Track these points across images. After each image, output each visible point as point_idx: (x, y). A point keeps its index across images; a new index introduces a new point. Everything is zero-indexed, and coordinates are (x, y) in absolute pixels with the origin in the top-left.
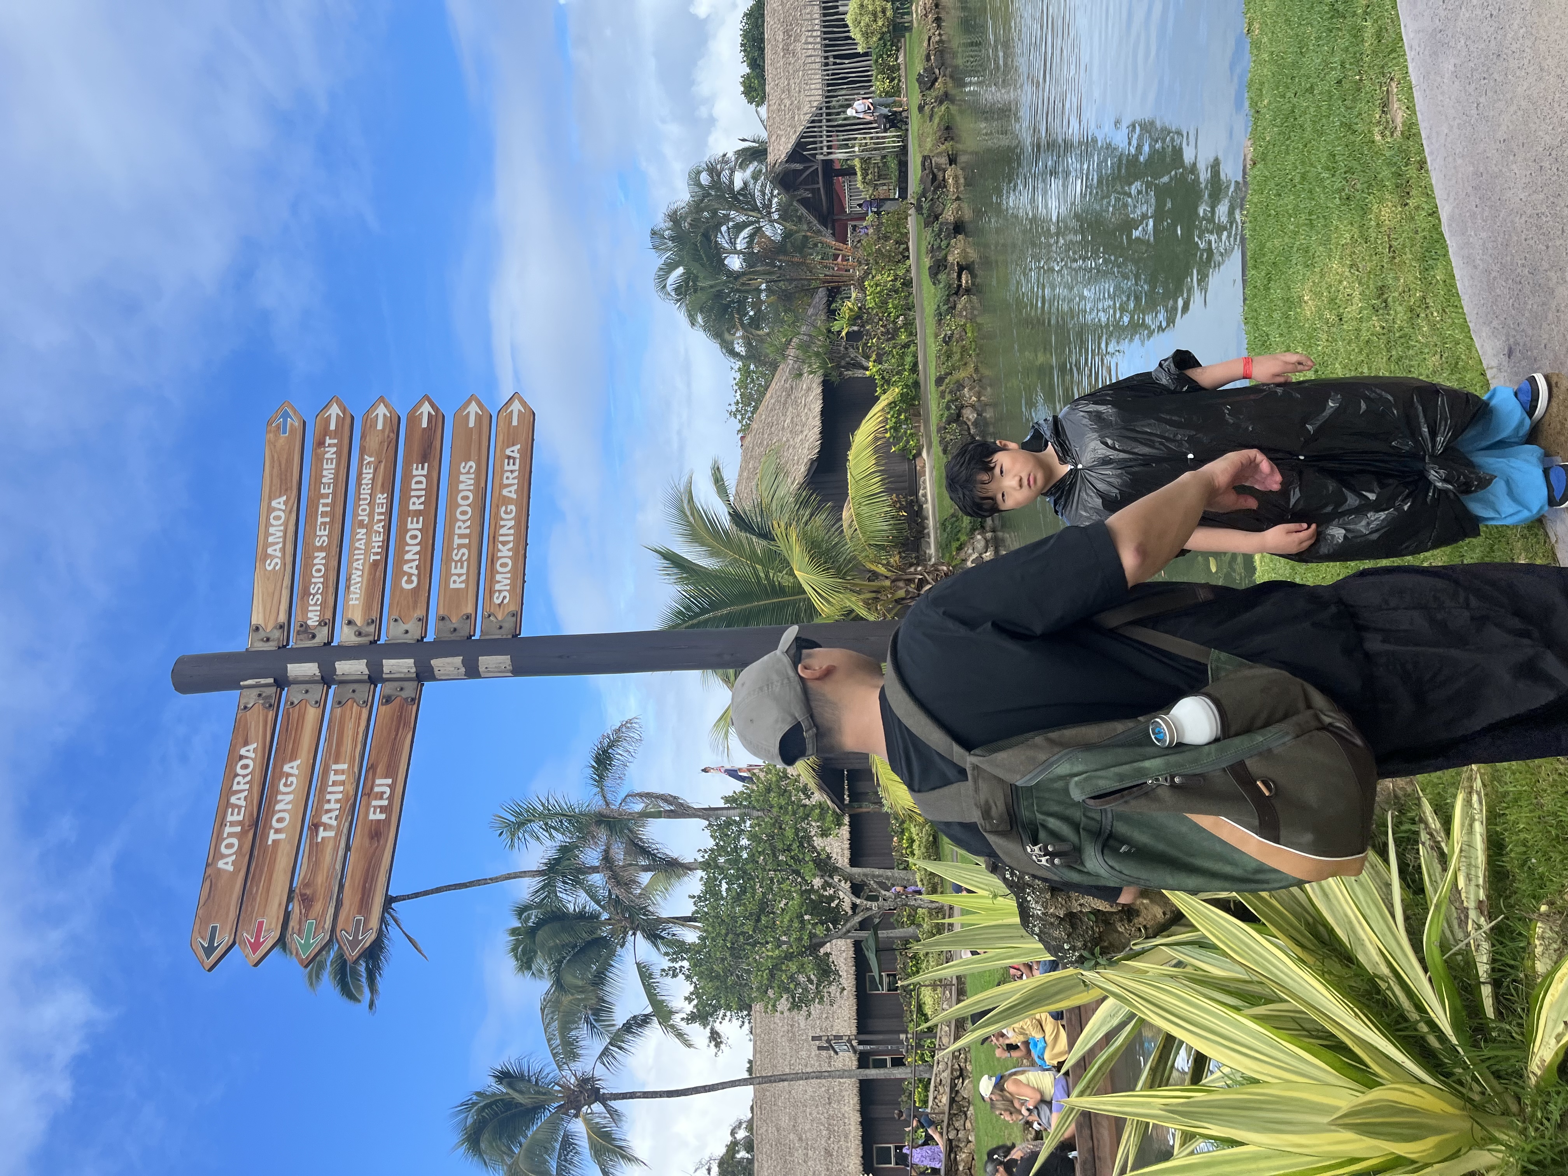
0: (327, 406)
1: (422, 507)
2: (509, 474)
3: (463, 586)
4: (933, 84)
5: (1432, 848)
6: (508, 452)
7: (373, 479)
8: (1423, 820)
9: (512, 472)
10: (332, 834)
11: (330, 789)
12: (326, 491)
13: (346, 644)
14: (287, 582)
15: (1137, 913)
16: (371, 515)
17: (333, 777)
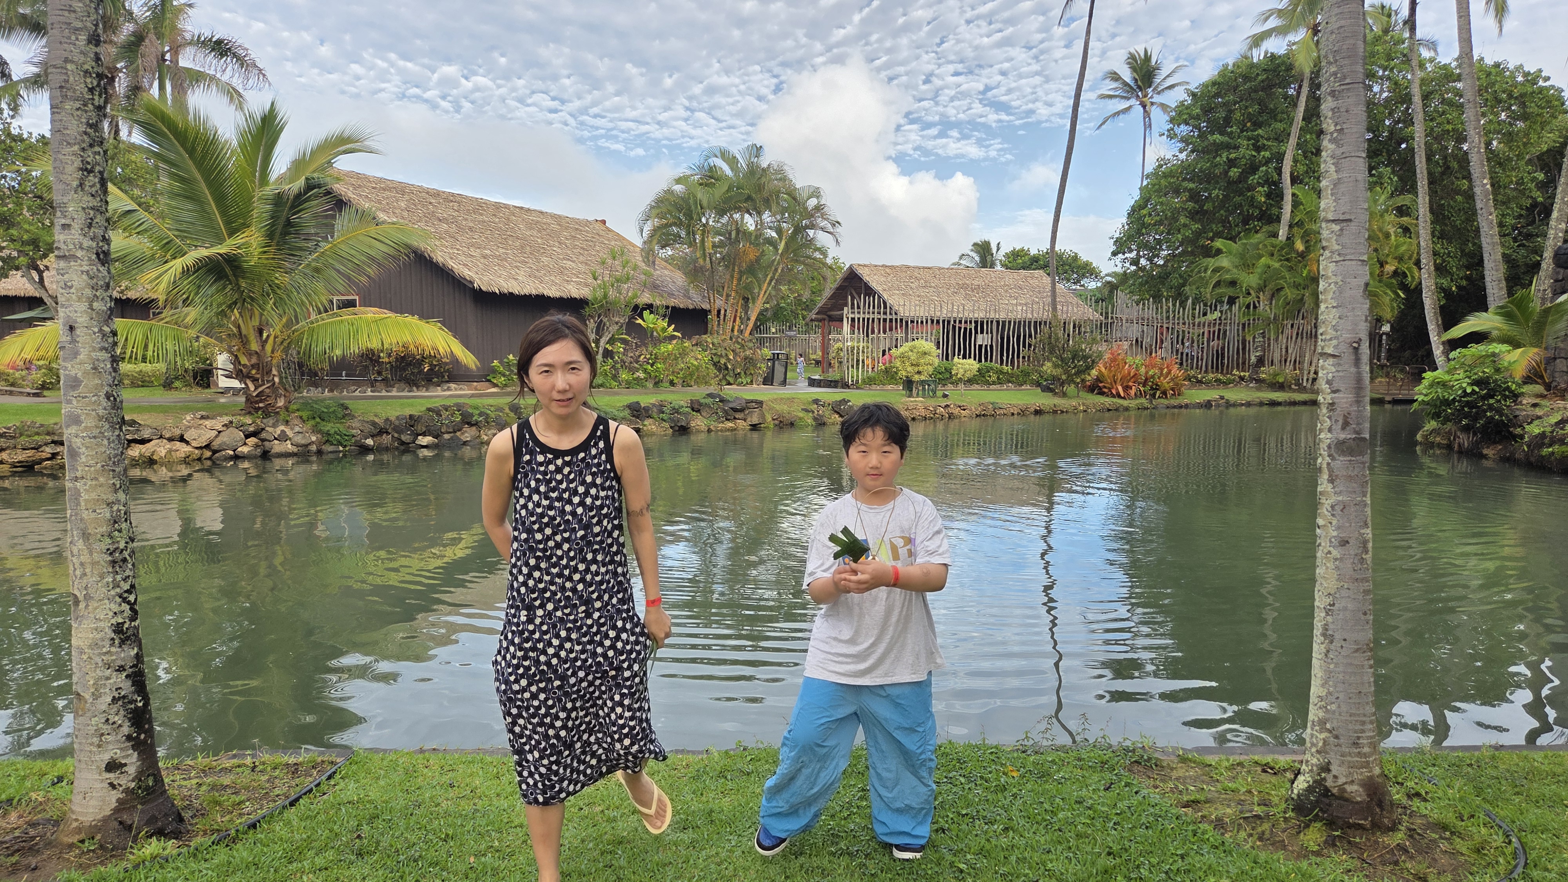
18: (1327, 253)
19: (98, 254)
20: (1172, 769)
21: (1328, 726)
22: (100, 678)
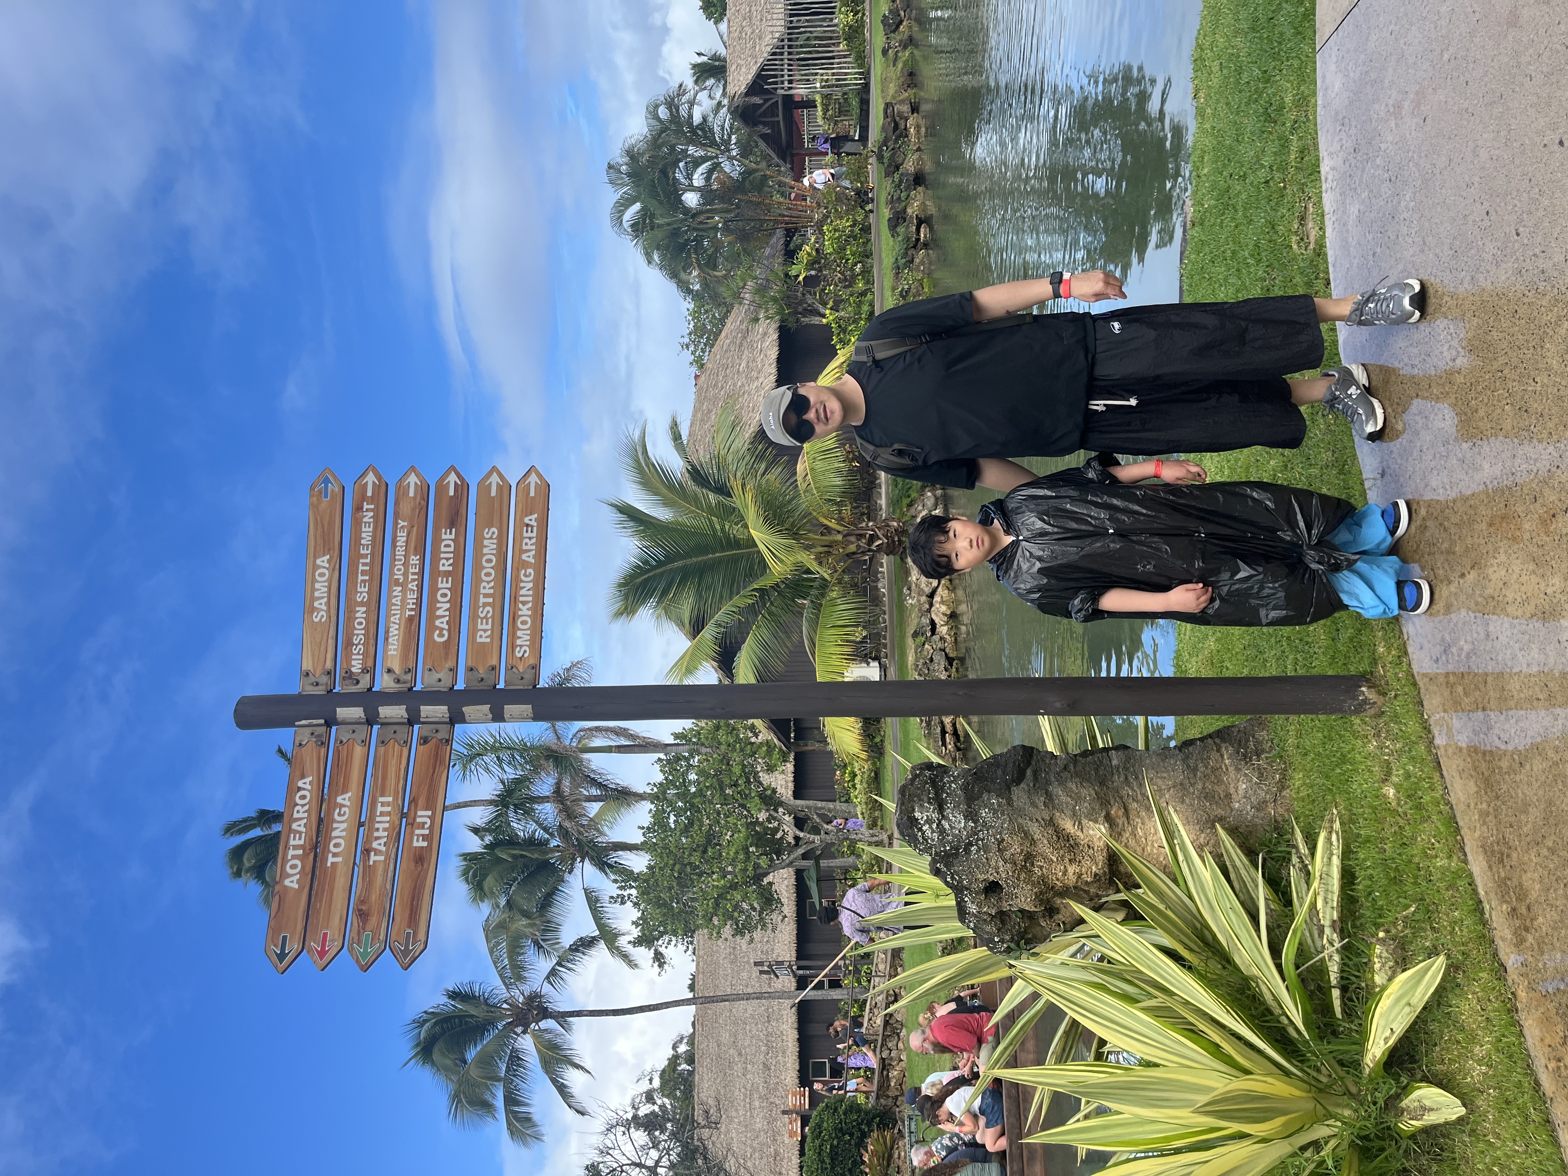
0: (364, 475)
1: (451, 568)
2: (527, 540)
3: (488, 640)
4: (898, 27)
5: (1301, 870)
6: (526, 520)
7: (407, 542)
8: (1296, 847)
9: (530, 538)
10: (382, 858)
11: (378, 819)
12: (365, 552)
13: (387, 690)
14: (332, 633)
15: (1057, 910)
16: (405, 575)
17: (380, 809)
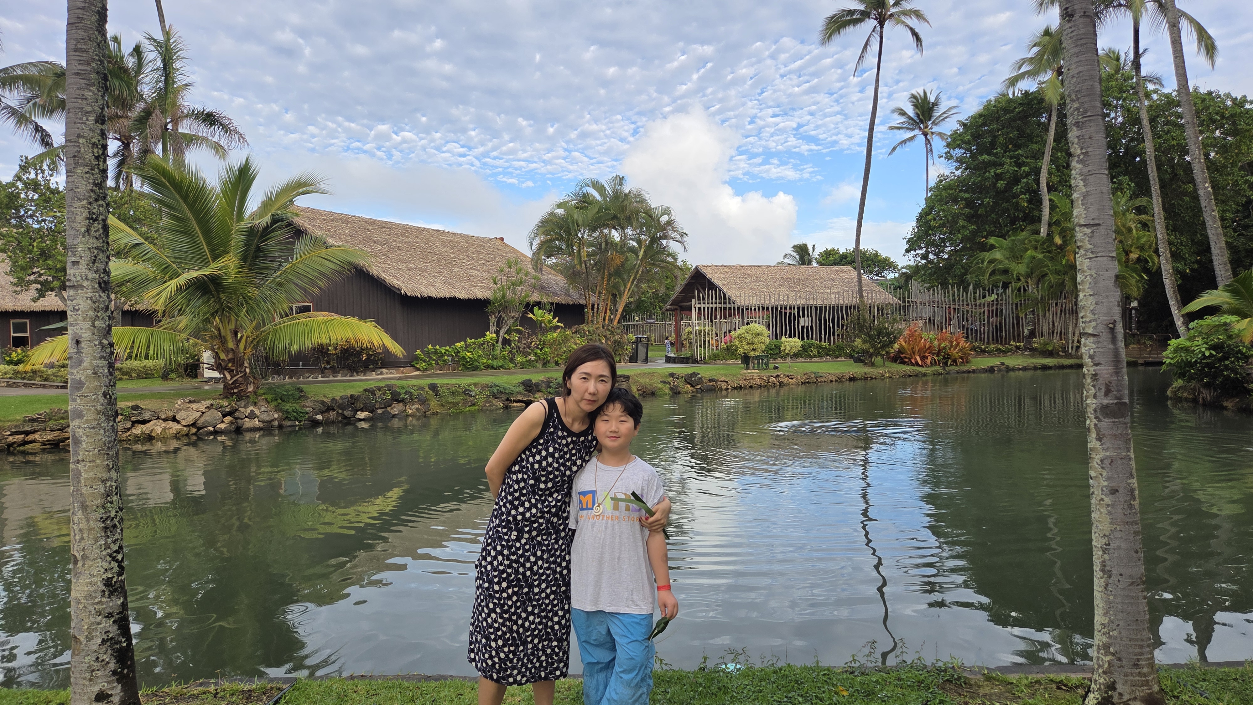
18: (1082, 252)
19: (100, 284)
20: (979, 687)
21: (1112, 650)
22: (93, 624)
